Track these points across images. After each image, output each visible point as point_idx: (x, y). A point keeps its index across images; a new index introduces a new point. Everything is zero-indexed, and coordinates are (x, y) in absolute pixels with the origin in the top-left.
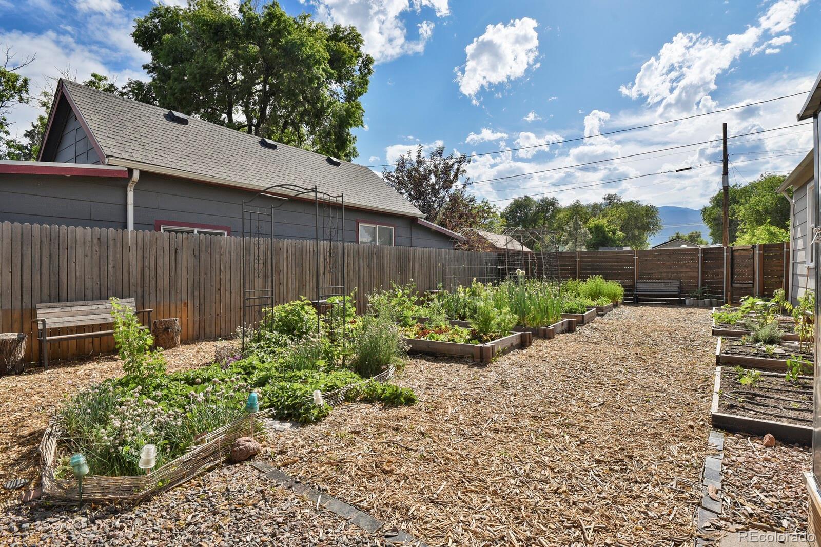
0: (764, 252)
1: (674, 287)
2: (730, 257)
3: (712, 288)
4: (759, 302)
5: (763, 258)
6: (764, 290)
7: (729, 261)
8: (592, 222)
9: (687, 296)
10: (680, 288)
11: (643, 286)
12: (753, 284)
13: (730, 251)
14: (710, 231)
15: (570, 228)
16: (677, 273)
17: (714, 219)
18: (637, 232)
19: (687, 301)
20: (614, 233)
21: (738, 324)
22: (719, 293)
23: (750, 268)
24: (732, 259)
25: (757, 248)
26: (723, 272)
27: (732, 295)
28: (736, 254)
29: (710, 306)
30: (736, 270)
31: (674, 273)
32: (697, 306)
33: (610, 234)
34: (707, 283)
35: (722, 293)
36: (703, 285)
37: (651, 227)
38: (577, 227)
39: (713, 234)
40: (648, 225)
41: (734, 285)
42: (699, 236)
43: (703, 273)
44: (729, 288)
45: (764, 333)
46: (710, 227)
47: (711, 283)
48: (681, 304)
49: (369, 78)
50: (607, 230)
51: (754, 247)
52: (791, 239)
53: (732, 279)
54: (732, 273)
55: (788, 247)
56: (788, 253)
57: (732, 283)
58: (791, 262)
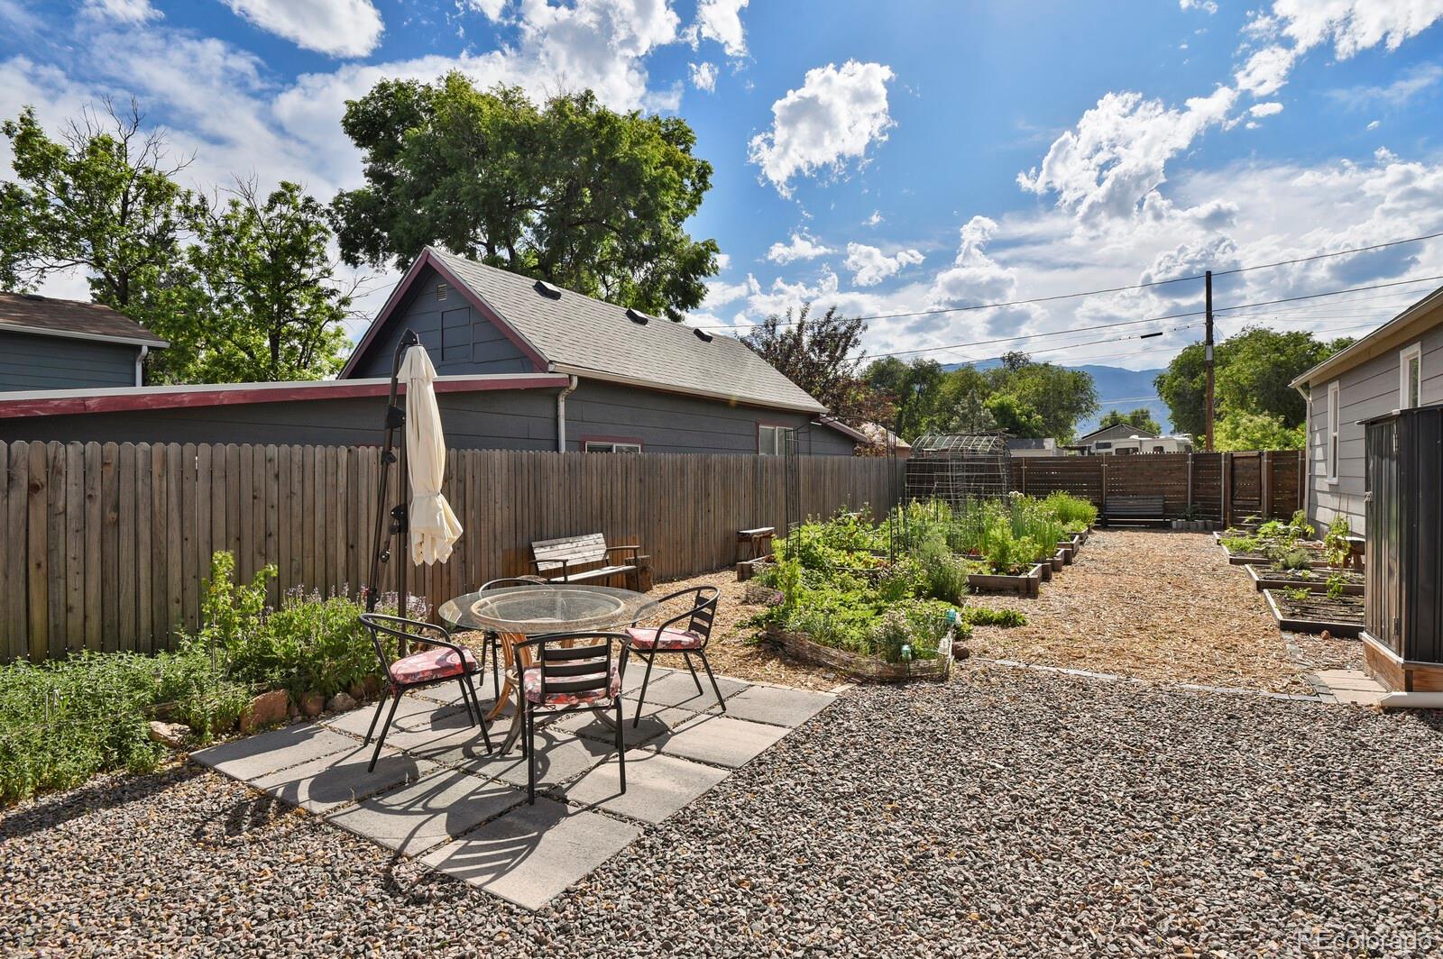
0: (1274, 460)
1: (1156, 504)
2: (1229, 466)
3: (1206, 506)
4: (1281, 526)
5: (1272, 468)
6: (1274, 509)
7: (1229, 471)
8: (995, 400)
9: (1173, 516)
10: (1164, 505)
11: (1114, 504)
12: (1260, 501)
13: (1229, 459)
14: (1171, 412)
15: (963, 408)
16: (1159, 486)
17: (1177, 394)
18: (1061, 415)
19: (1174, 523)
20: (1029, 417)
21: (1256, 552)
22: (1215, 513)
23: (1256, 481)
24: (1233, 469)
25: (1265, 456)
26: (1220, 486)
27: (1233, 514)
28: (1237, 462)
29: (1207, 530)
30: (1239, 483)
31: (1156, 486)
32: (1187, 530)
33: (1024, 419)
34: (1200, 499)
35: (1219, 513)
36: (1193, 503)
37: (1084, 406)
38: (974, 408)
39: (1175, 418)
40: (1078, 403)
41: (1235, 503)
42: (1146, 415)
43: (1194, 486)
44: (1229, 506)
45: (1293, 558)
46: (1170, 407)
47: (1205, 499)
48: (1165, 527)
49: (704, 195)
50: (1018, 411)
51: (1261, 454)
52: (1307, 445)
53: (1232, 495)
54: (1233, 487)
55: (1303, 456)
56: (1303, 463)
57: (1232, 499)
58: (1307, 474)
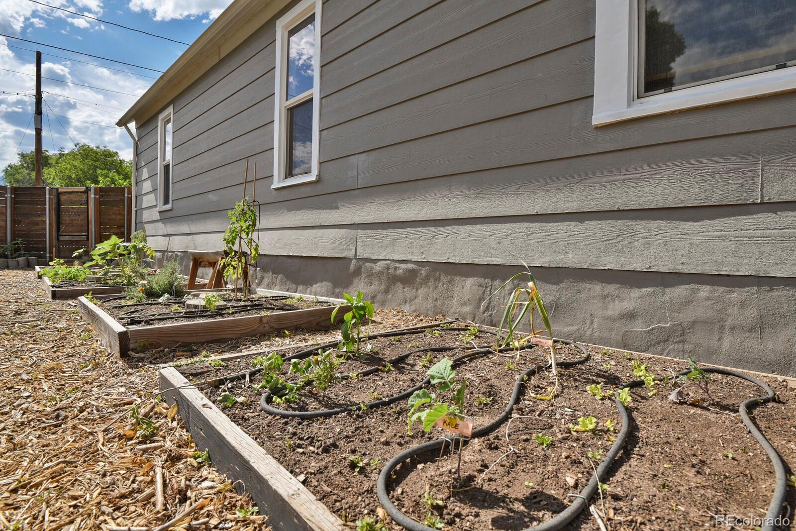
0: (101, 196)
2: (55, 201)
3: (29, 242)
5: (99, 204)
7: (54, 206)
12: (87, 237)
13: (54, 193)
22: (39, 249)
23: (83, 216)
24: (59, 203)
25: (93, 191)
26: (45, 221)
27: (59, 250)
28: (63, 198)
29: (29, 266)
30: (65, 218)
32: (6, 268)
34: (21, 236)
35: (44, 249)
36: (13, 241)
41: (62, 238)
43: (14, 222)
44: (54, 242)
47: (26, 236)
51: (88, 190)
52: (133, 183)
53: (58, 230)
54: (59, 223)
55: (130, 192)
56: (130, 199)
57: (58, 235)
58: (134, 209)
